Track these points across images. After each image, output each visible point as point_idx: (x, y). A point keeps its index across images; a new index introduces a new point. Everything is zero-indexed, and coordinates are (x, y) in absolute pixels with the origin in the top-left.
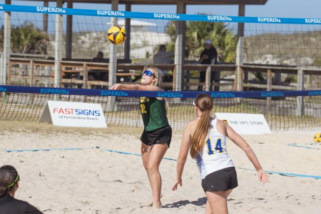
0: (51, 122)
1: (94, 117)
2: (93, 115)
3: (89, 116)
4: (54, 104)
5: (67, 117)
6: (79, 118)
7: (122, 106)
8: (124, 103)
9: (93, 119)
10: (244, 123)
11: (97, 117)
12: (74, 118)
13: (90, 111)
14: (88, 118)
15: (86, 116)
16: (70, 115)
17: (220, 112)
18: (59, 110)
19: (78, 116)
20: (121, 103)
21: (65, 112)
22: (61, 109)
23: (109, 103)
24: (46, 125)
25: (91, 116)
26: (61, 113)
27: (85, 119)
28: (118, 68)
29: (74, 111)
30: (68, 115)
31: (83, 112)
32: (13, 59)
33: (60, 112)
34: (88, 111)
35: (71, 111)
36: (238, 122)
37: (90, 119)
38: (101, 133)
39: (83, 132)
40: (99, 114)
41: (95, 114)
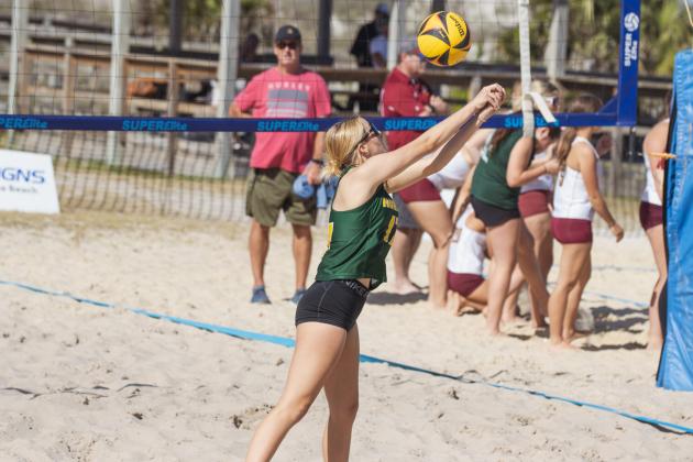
1: (27, 185)
2: (27, 180)
3: (15, 184)
9: (24, 191)
11: (37, 186)
13: (19, 171)
14: (11, 188)
15: (7, 183)
23: (217, 155)
25: (21, 183)
27: (3, 189)
31: (2, 173)
34: (15, 173)
37: (18, 190)
40: (43, 180)
41: (31, 178)
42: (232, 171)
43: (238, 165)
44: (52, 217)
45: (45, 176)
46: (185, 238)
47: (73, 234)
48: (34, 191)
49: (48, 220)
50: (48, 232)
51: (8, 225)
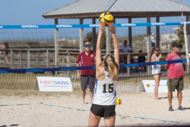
0: (38, 89)
1: (65, 85)
2: (65, 84)
3: (62, 85)
4: (40, 79)
5: (48, 86)
6: (56, 86)
9: (64, 86)
11: (68, 85)
12: (52, 86)
13: (63, 82)
14: (61, 86)
15: (60, 85)
16: (51, 85)
18: (44, 82)
19: (55, 85)
21: (47, 83)
22: (45, 81)
24: (36, 91)
25: (63, 85)
27: (59, 86)
29: (53, 83)
30: (49, 85)
31: (58, 83)
33: (44, 83)
34: (62, 82)
35: (51, 82)
37: (63, 86)
38: (58, 95)
39: (48, 94)
40: (68, 84)
41: (66, 83)
44: (72, 92)
45: (69, 83)
47: (77, 96)
48: (66, 86)
50: (71, 96)
51: (62, 95)
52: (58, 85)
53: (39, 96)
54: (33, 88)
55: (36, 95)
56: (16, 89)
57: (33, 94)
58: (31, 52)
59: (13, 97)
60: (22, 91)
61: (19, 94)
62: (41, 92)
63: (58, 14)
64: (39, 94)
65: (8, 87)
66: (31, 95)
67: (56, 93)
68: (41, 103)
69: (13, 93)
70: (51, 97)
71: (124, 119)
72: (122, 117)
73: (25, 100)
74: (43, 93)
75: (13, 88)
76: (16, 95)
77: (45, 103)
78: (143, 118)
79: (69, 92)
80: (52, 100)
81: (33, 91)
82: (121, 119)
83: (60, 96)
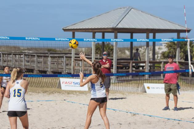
0: (61, 88)
4: (62, 80)
6: (75, 86)
7: (119, 80)
8: (120, 79)
10: (158, 88)
12: (72, 86)
16: (71, 85)
17: (145, 83)
18: (65, 82)
19: (74, 85)
20: (119, 79)
21: (68, 83)
24: (59, 90)
26: (66, 84)
28: (118, 63)
29: (73, 83)
30: (69, 85)
31: (77, 83)
32: (76, 59)
35: (71, 83)
36: (155, 88)
38: (77, 93)
39: (69, 92)
42: (116, 81)
43: (117, 80)
46: (114, 95)
49: (87, 92)
50: (88, 94)
51: (80, 93)
52: (77, 85)
53: (62, 94)
54: (57, 87)
55: (60, 93)
56: (43, 87)
57: (57, 92)
58: (51, 57)
59: (41, 94)
60: (48, 89)
61: (46, 92)
62: (63, 91)
63: (75, 28)
64: (62, 92)
65: (36, 85)
66: (55, 93)
67: (75, 91)
68: (65, 100)
69: (41, 91)
70: (72, 95)
71: (134, 116)
72: (132, 114)
73: (51, 97)
74: (65, 91)
75: (40, 86)
76: (43, 93)
77: (68, 100)
78: (150, 115)
79: (85, 91)
80: (73, 98)
81: (57, 89)
82: (132, 116)
83: (79, 94)
